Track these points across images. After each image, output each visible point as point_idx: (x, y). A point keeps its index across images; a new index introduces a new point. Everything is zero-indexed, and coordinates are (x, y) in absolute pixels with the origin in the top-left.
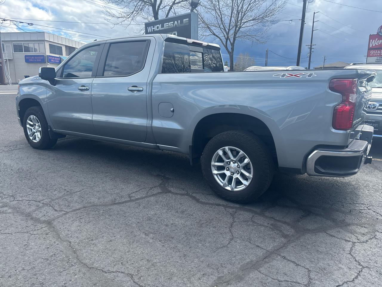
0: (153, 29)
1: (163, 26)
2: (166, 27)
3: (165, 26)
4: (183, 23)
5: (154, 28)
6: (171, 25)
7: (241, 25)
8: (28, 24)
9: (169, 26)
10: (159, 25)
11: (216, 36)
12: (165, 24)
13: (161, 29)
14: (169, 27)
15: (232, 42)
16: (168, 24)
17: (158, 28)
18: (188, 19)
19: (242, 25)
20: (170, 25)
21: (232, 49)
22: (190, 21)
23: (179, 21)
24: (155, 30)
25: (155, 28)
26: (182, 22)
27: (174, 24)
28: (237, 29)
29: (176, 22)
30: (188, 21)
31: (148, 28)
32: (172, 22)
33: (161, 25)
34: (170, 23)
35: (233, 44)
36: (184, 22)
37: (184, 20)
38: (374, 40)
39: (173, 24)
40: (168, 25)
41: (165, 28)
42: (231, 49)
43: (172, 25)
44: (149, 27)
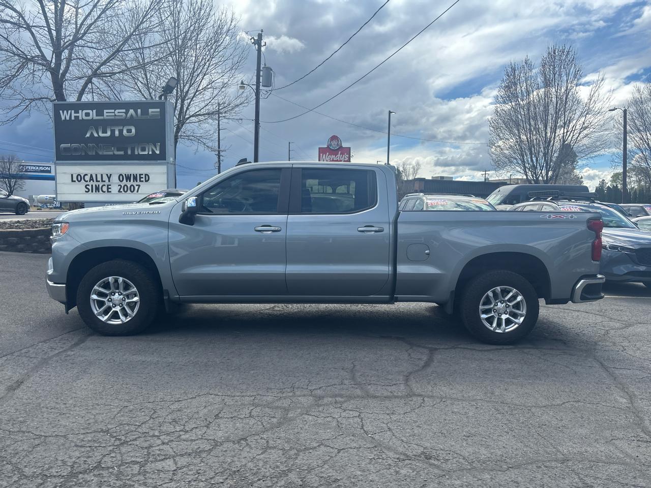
0: (74, 115)
1: (100, 114)
2: (107, 116)
3: (106, 114)
4: (147, 115)
5: (76, 115)
6: (120, 114)
9: (115, 115)
10: (90, 111)
12: (105, 111)
13: (95, 118)
14: (116, 117)
17: (87, 115)
18: (159, 109)
20: (117, 114)
22: (163, 113)
23: (139, 111)
24: (80, 119)
25: (79, 115)
26: (145, 112)
27: (126, 115)
29: (132, 111)
30: (158, 113)
31: (61, 112)
33: (95, 111)
34: (117, 111)
36: (150, 113)
37: (150, 110)
38: (324, 155)
39: (126, 113)
40: (113, 114)
43: (124, 114)
44: (65, 112)
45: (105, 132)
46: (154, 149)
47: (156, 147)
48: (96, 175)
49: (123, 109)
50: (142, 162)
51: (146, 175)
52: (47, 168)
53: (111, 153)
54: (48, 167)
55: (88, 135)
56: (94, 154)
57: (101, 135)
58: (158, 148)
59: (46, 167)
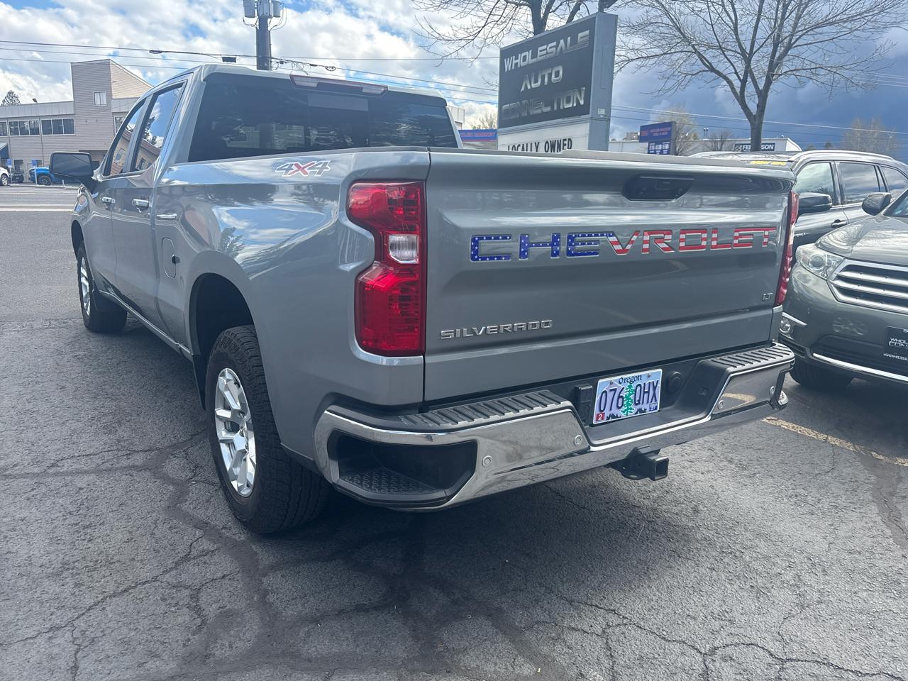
0: (514, 62)
1: (535, 55)
2: (540, 56)
3: (539, 54)
4: (576, 44)
5: (516, 61)
6: (552, 49)
7: (793, 41)
8: (327, 68)
9: (547, 53)
10: (527, 53)
11: (718, 73)
12: (540, 49)
13: (530, 61)
14: (547, 56)
15: (761, 87)
16: (546, 49)
17: (525, 58)
18: (587, 32)
19: (797, 39)
20: (549, 50)
21: (761, 107)
22: (592, 35)
23: (569, 38)
24: (519, 66)
25: (518, 61)
26: (574, 41)
27: (557, 49)
28: (781, 49)
29: (562, 41)
30: (588, 38)
31: (505, 60)
32: (555, 44)
33: (530, 51)
34: (549, 46)
35: (763, 95)
36: (579, 40)
37: (580, 35)
39: (557, 46)
40: (545, 52)
41: (539, 58)
42: (758, 106)
43: (554, 49)
44: (508, 59)
45: (536, 81)
46: (579, 98)
47: (581, 96)
48: (527, 145)
49: (554, 42)
50: (566, 120)
51: (569, 139)
52: (769, 147)
53: (539, 111)
54: (772, 144)
55: (523, 89)
56: (526, 115)
57: (534, 85)
58: (583, 96)
59: (769, 144)
